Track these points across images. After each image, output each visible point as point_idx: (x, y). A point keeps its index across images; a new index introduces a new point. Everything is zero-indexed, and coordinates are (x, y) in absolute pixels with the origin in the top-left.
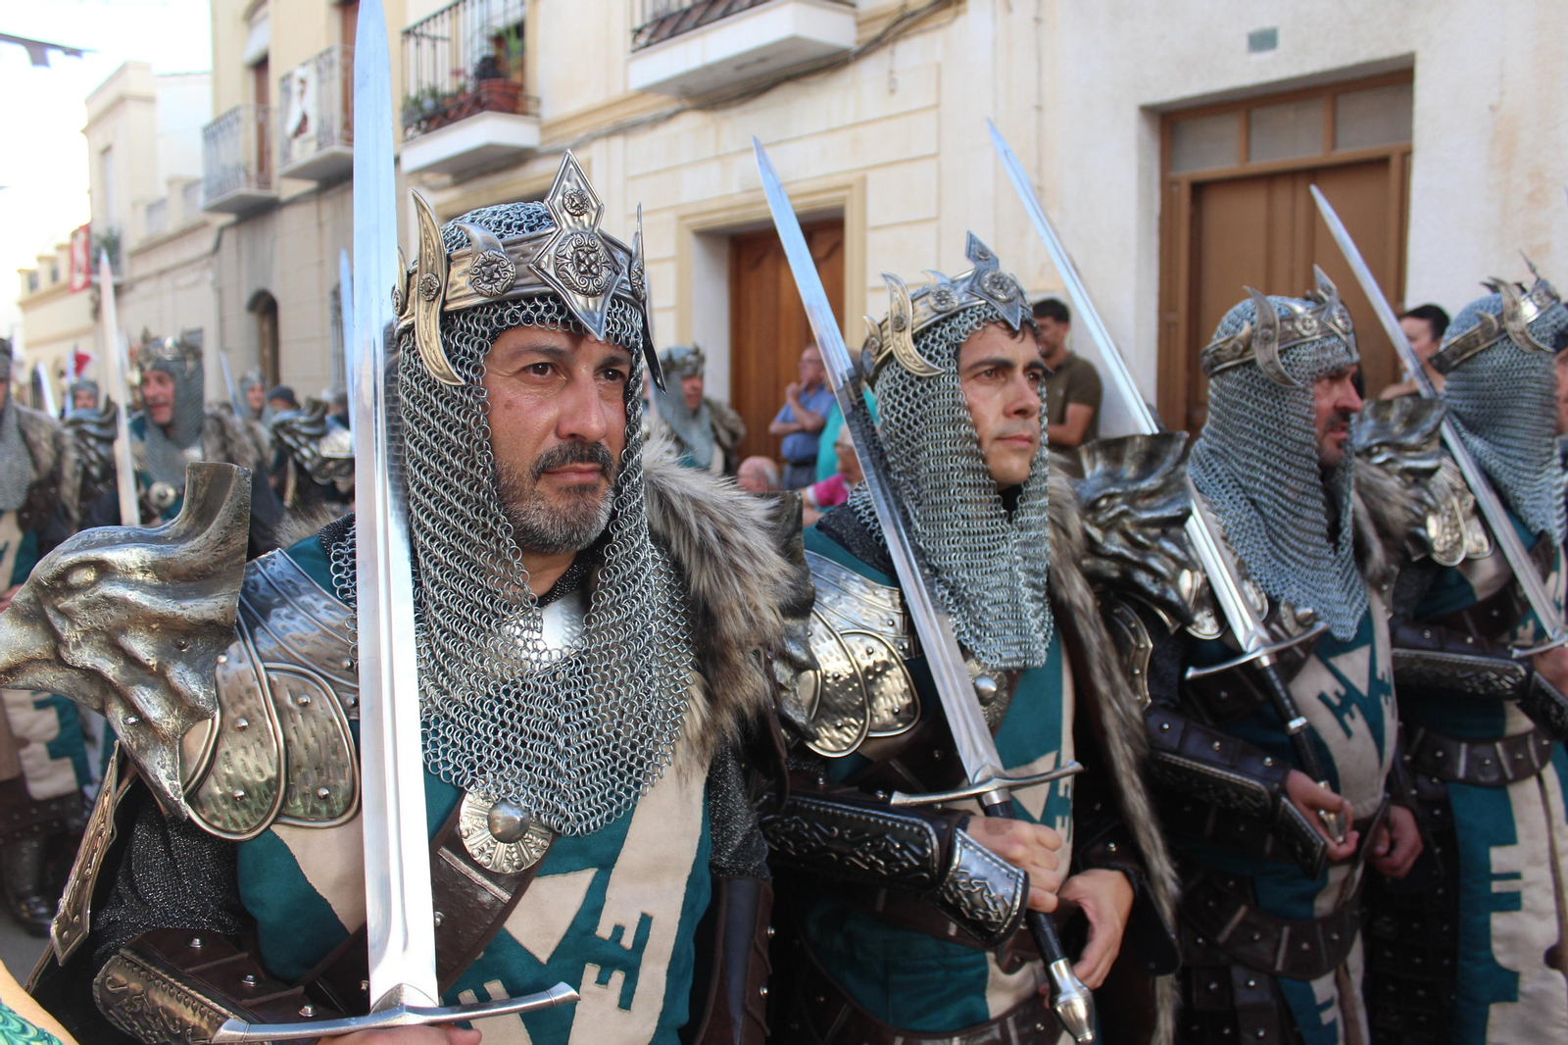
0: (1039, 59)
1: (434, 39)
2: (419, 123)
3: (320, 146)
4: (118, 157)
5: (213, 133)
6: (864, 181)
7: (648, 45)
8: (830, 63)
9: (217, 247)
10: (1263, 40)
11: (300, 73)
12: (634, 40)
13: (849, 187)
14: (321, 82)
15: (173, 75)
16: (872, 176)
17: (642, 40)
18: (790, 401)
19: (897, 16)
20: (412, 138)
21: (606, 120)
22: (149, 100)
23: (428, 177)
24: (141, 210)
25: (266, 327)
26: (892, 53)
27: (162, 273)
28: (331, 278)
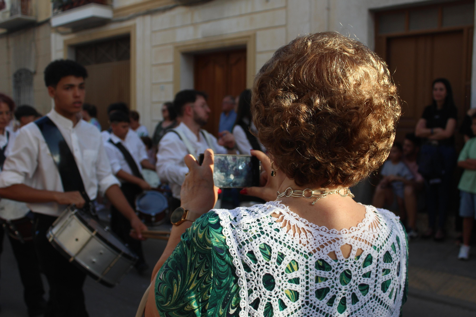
2: (60, 7)
3: (11, 15)
6: (255, 35)
13: (249, 37)
16: (259, 33)
20: (57, 13)
21: (144, 8)
23: (61, 29)
28: (13, 69)
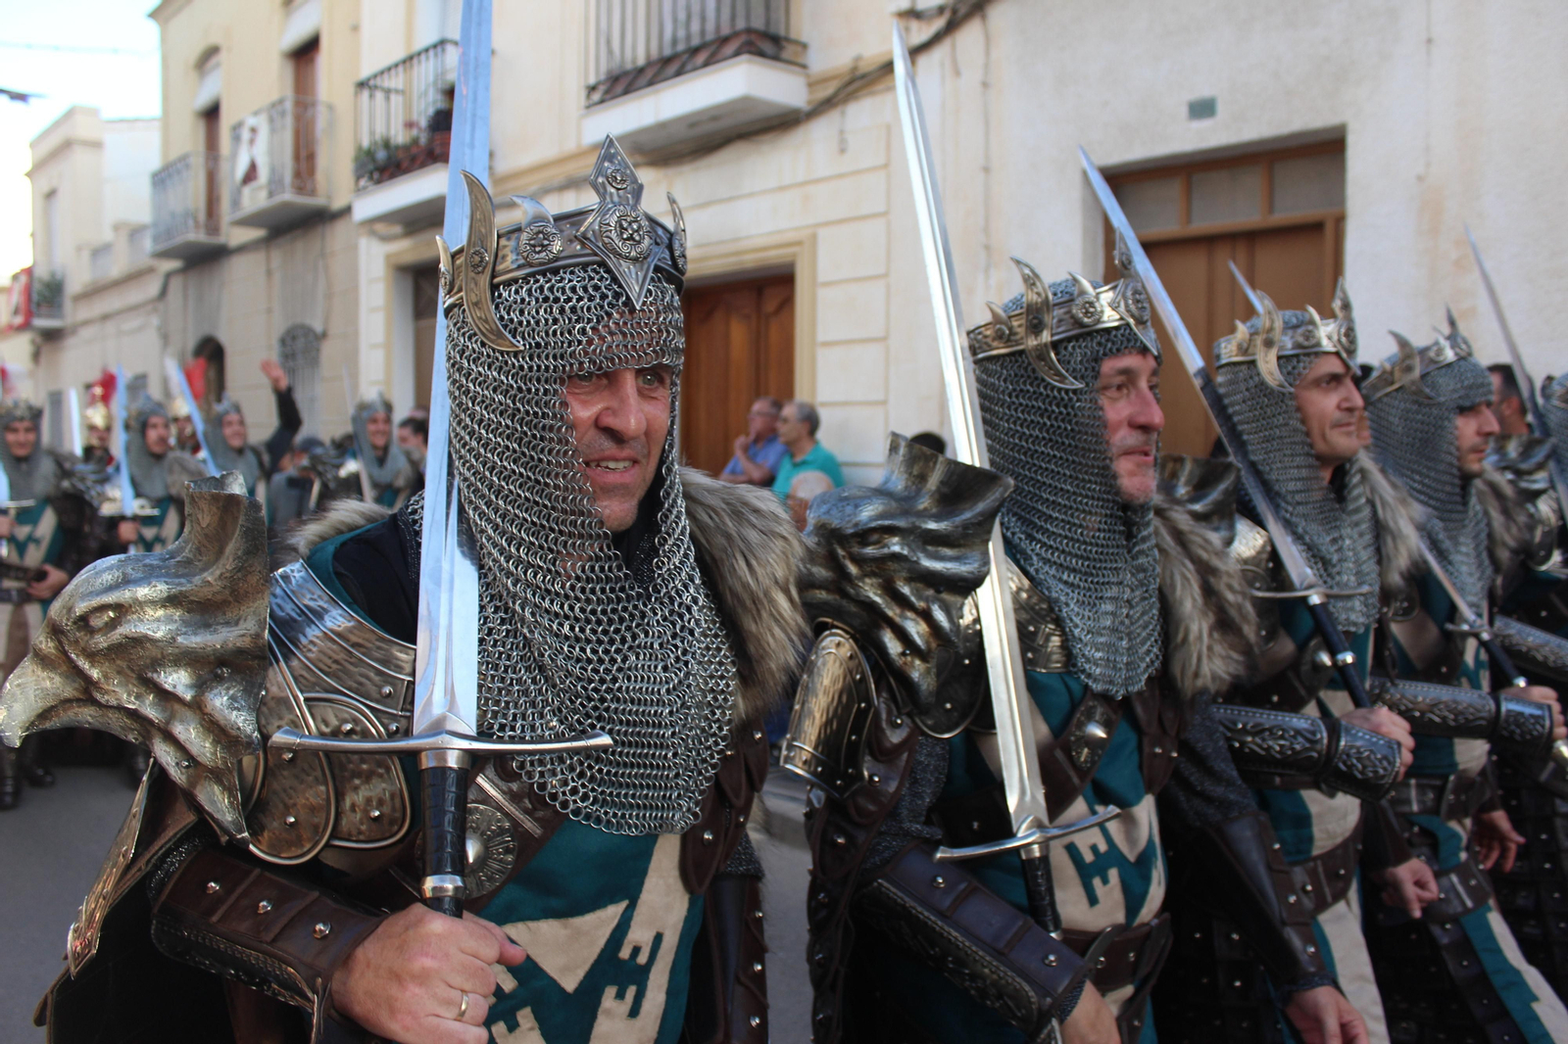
0: (987, 123)
1: (388, 92)
2: (371, 173)
3: (271, 194)
4: (62, 201)
5: (161, 179)
6: (814, 237)
7: (602, 101)
8: (780, 123)
9: (164, 292)
10: (1202, 109)
11: (251, 121)
12: (588, 96)
13: (799, 243)
14: (273, 131)
15: (122, 121)
16: (822, 233)
17: (596, 97)
18: (738, 453)
19: (847, 78)
20: (365, 188)
21: (559, 174)
22: (96, 145)
23: (380, 228)
24: (86, 255)
25: (212, 374)
26: (843, 113)
27: (105, 318)
28: (279, 327)
